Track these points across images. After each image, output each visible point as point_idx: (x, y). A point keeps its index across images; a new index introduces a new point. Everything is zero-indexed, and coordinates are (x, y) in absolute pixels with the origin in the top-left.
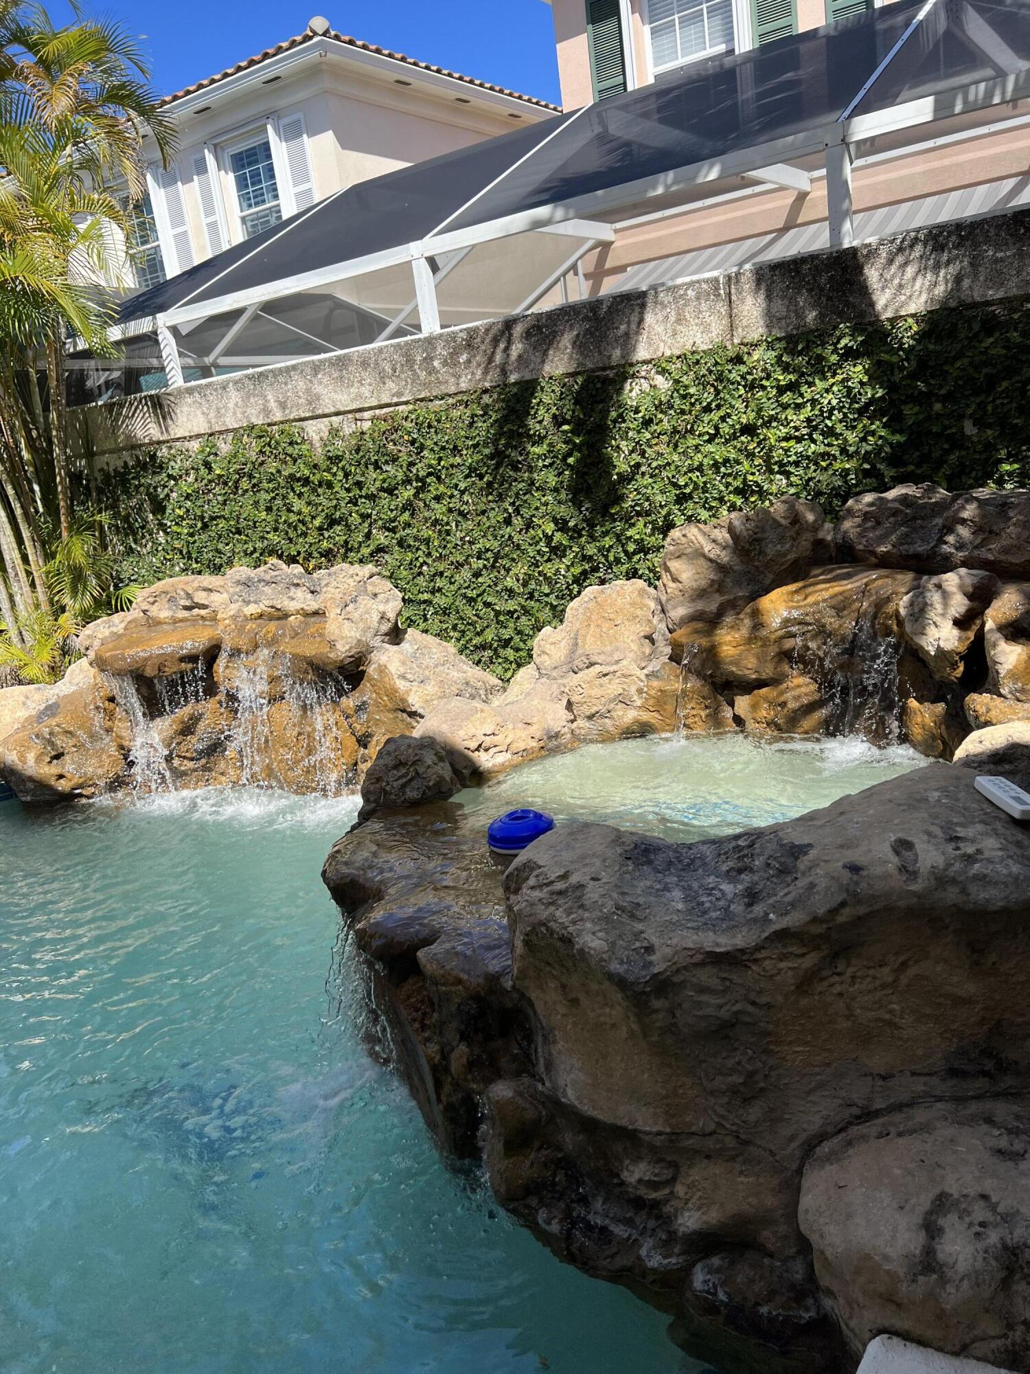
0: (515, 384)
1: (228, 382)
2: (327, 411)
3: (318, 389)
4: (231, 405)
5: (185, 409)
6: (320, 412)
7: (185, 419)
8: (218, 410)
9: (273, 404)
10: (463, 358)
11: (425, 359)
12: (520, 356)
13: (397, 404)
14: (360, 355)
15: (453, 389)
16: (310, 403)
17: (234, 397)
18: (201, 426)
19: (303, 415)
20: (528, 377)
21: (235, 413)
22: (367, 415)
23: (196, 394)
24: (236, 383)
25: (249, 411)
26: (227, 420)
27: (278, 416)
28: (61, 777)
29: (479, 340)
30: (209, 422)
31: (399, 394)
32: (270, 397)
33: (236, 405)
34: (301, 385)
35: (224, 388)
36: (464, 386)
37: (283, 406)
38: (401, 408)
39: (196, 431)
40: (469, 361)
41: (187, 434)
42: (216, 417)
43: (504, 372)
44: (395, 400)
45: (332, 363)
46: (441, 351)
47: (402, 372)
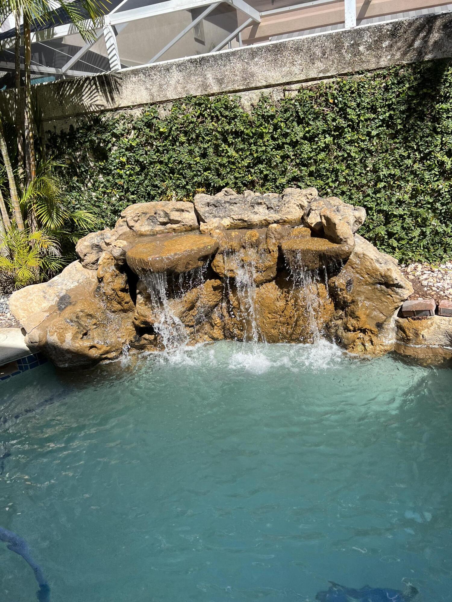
0: (428, 61)
1: (172, 65)
2: (259, 85)
3: (254, 69)
4: (173, 82)
5: (130, 86)
6: (253, 85)
7: (129, 93)
8: (161, 86)
9: (211, 80)
10: (386, 44)
11: (353, 45)
12: (436, 42)
13: (321, 79)
14: (295, 43)
15: (373, 66)
16: (246, 79)
17: (176, 76)
18: (144, 97)
19: (237, 88)
20: (440, 56)
21: (176, 88)
22: (294, 87)
23: (141, 75)
24: (179, 65)
25: (189, 86)
26: (168, 93)
27: (215, 89)
28: (92, 347)
29: (402, 31)
30: (152, 95)
31: (326, 71)
32: (209, 75)
33: (178, 82)
34: (239, 66)
35: (168, 70)
36: (383, 64)
37: (220, 81)
38: (325, 81)
39: (139, 101)
40: (391, 46)
41: (130, 104)
42: (158, 91)
43: (420, 53)
44: (321, 75)
45: (268, 49)
46: (367, 38)
47: (331, 55)
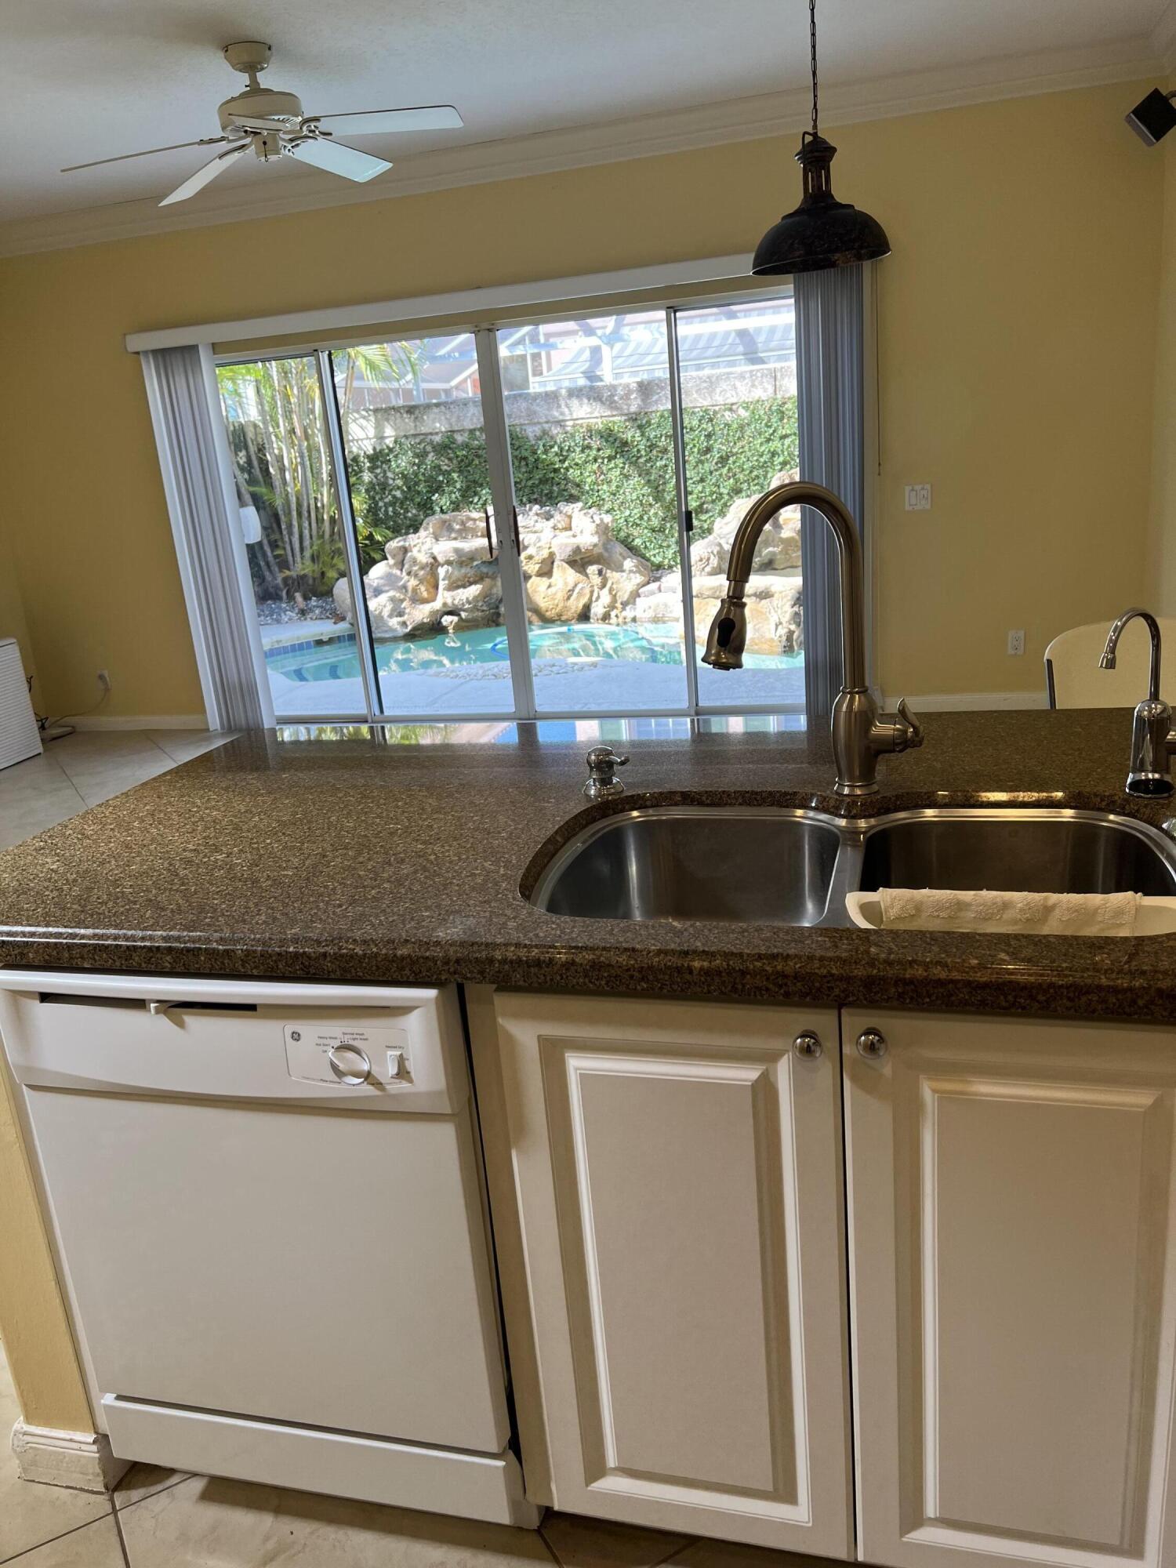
2: (540, 420)
3: (536, 408)
6: (536, 421)
7: (430, 422)
10: (633, 396)
11: (610, 396)
13: (588, 419)
15: (625, 412)
16: (529, 416)
18: (443, 426)
23: (443, 408)
26: (465, 424)
41: (430, 431)
42: (456, 421)
44: (588, 416)
